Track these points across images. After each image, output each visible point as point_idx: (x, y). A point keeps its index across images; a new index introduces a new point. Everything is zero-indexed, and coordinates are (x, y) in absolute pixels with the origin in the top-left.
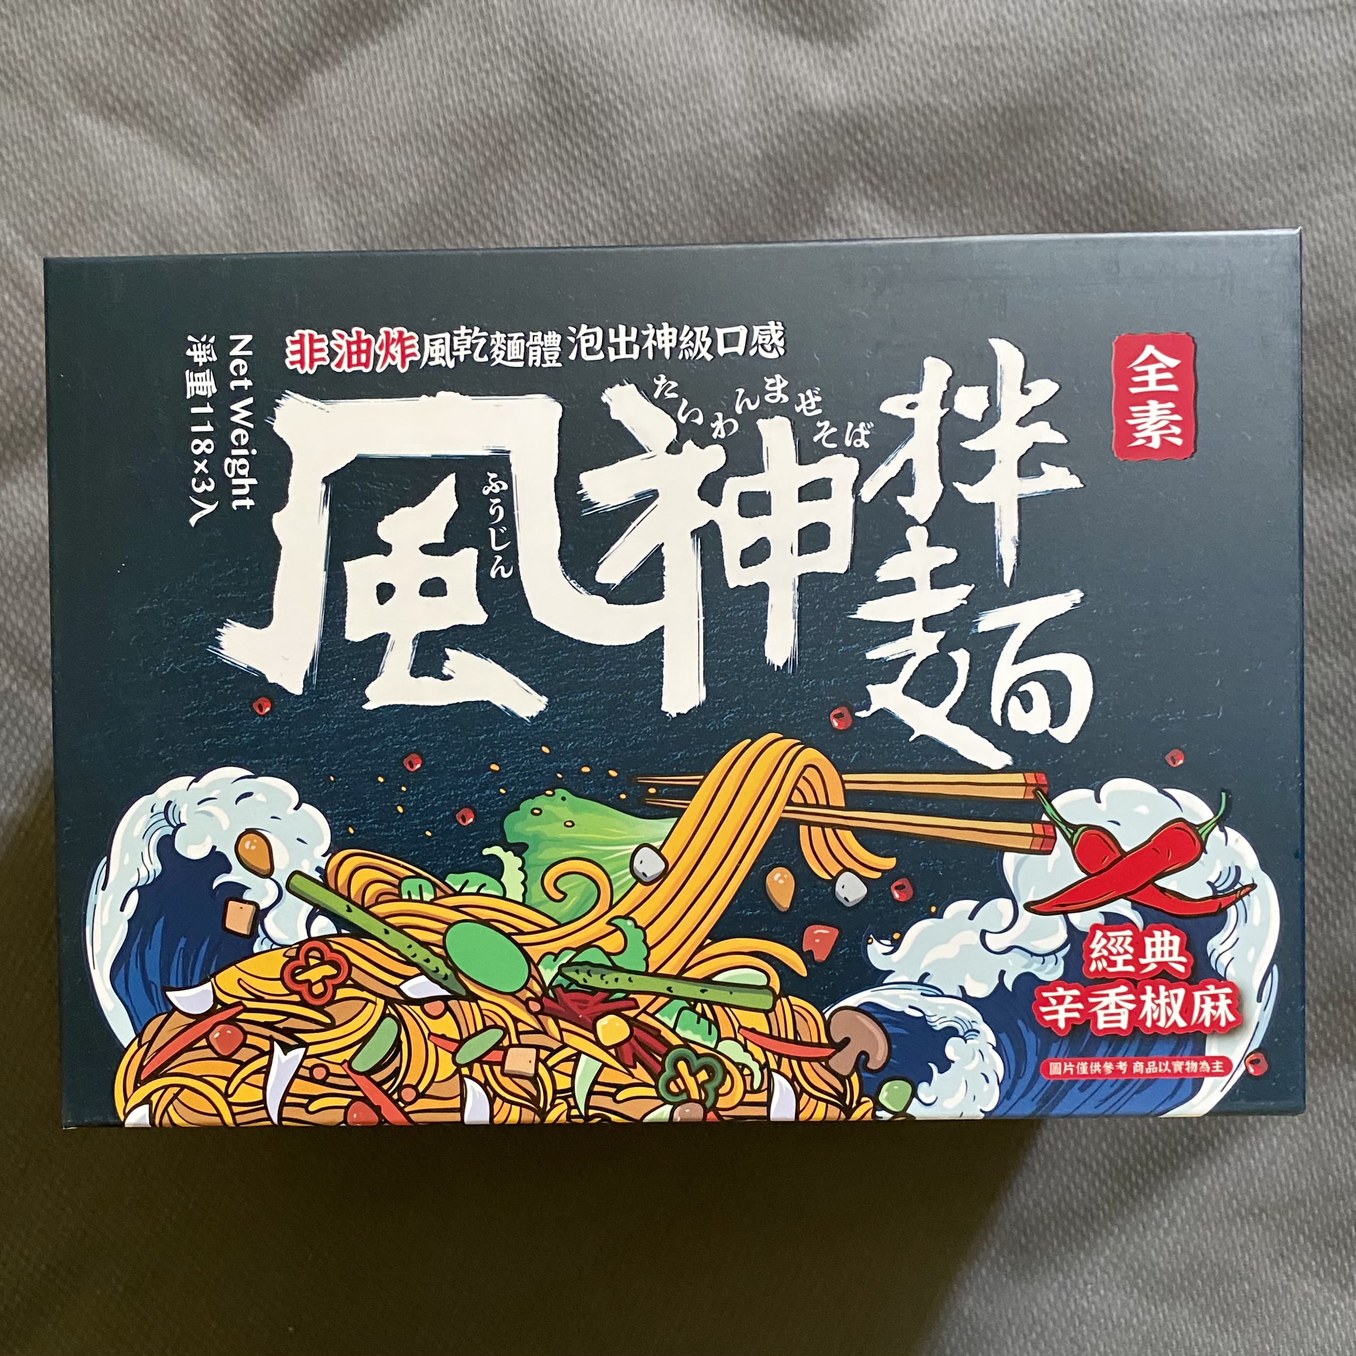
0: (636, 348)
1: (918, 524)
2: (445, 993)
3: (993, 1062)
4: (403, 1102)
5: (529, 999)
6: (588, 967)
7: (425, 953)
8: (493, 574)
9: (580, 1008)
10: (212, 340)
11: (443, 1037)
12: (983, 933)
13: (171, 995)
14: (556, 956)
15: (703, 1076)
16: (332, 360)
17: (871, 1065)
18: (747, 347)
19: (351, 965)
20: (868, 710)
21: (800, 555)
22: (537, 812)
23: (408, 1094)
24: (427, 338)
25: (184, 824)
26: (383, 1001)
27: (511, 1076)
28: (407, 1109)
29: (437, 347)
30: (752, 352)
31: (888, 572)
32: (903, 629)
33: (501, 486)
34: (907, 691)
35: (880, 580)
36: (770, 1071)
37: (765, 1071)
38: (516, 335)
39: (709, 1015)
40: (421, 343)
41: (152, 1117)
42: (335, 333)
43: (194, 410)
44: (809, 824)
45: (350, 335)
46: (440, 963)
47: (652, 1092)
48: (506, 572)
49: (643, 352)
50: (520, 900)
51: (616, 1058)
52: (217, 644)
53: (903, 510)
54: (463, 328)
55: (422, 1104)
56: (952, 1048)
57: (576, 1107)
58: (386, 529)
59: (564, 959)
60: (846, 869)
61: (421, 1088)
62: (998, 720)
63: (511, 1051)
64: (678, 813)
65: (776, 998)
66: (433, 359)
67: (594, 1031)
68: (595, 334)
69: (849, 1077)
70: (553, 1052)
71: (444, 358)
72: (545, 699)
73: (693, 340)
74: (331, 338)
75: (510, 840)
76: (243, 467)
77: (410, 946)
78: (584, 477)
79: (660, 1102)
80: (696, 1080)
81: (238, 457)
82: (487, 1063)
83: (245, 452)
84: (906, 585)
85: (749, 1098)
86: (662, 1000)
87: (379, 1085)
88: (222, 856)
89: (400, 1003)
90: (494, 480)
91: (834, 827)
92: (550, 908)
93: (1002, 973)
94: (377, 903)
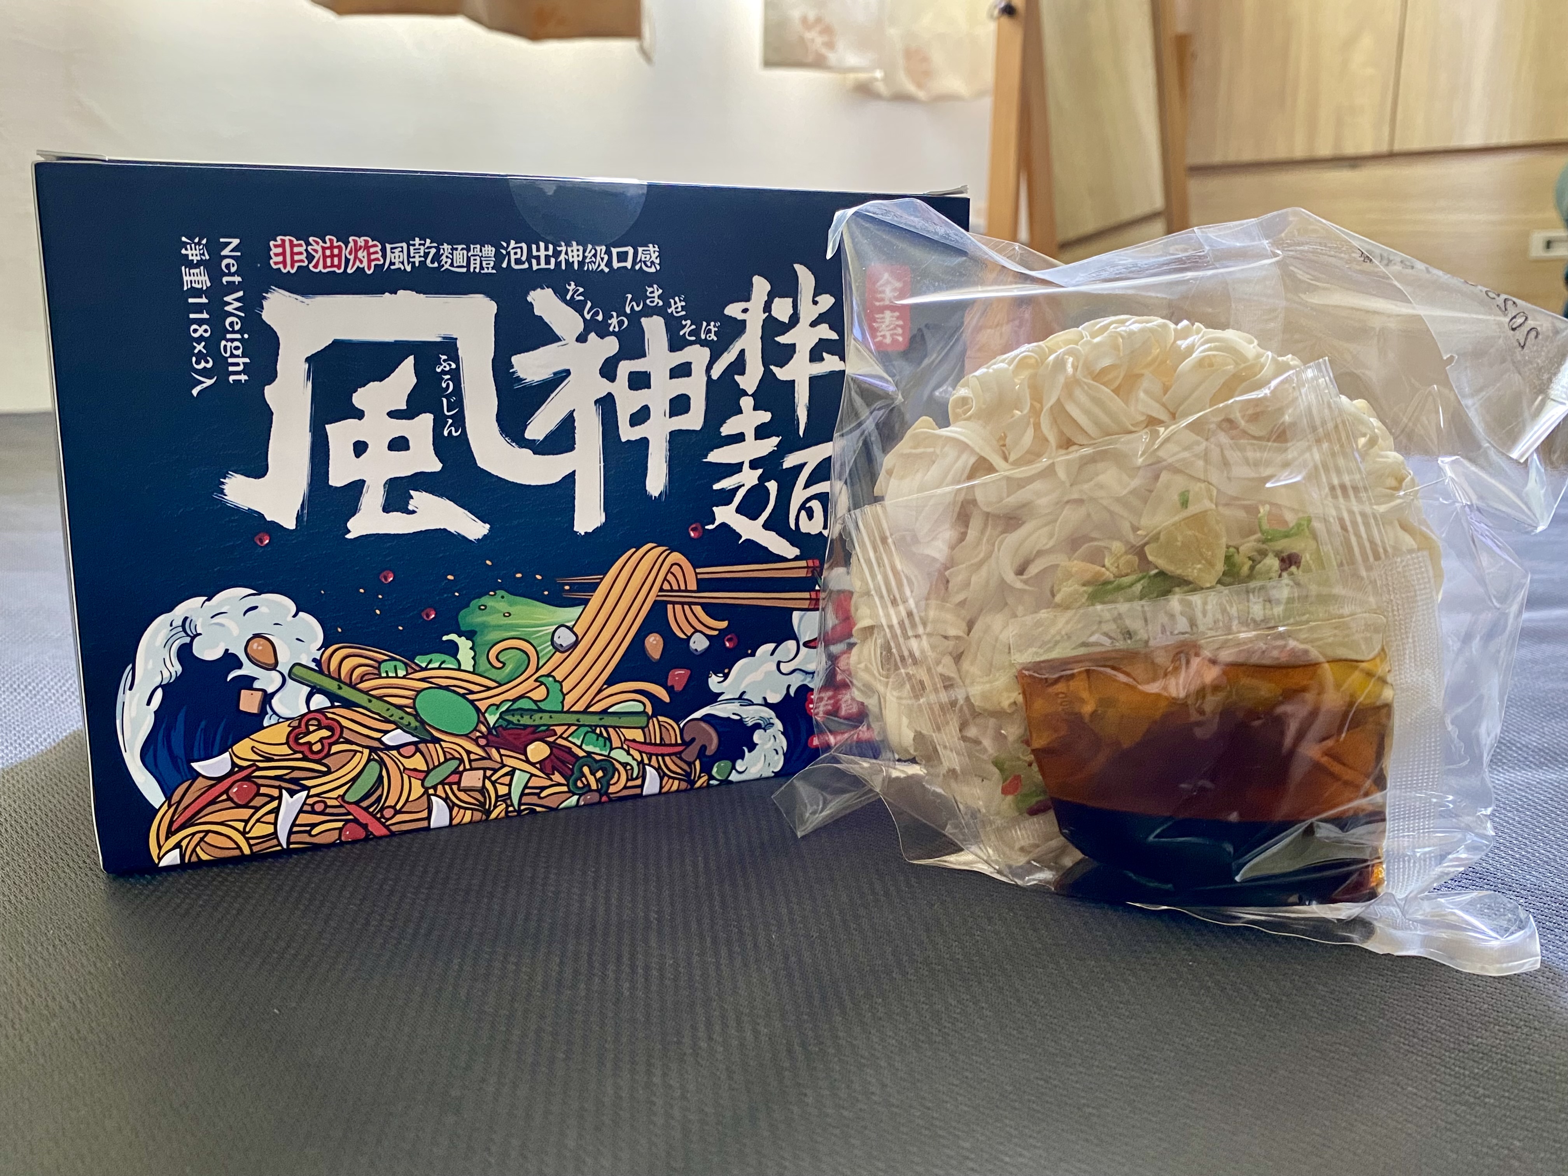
0: (553, 260)
1: (747, 395)
2: (416, 739)
3: (781, 742)
4: (384, 818)
5: (479, 737)
6: (519, 712)
7: (401, 713)
8: (446, 433)
9: (515, 739)
10: (204, 241)
11: (415, 770)
12: (779, 663)
13: (195, 765)
14: (498, 706)
15: (600, 774)
16: (310, 262)
17: (708, 753)
18: (634, 263)
19: (342, 727)
20: (713, 523)
21: (670, 417)
22: (483, 608)
23: (388, 813)
24: (388, 246)
25: (200, 634)
26: (368, 751)
27: (465, 790)
28: (388, 823)
29: (397, 254)
30: (637, 267)
31: (726, 430)
32: (737, 468)
33: (450, 365)
34: (738, 510)
35: (723, 434)
36: (644, 765)
37: (641, 766)
38: (460, 247)
39: (605, 734)
40: (384, 250)
41: (182, 856)
42: (311, 239)
43: (191, 300)
44: (674, 603)
45: (325, 242)
46: (412, 720)
47: (565, 789)
48: (456, 432)
49: (558, 264)
50: (472, 670)
51: (541, 770)
52: (222, 491)
53: (738, 385)
54: (417, 239)
55: (399, 818)
56: (757, 737)
57: (512, 805)
58: (359, 399)
59: (504, 708)
60: (696, 631)
61: (398, 807)
62: (793, 526)
63: (465, 773)
64: (585, 602)
65: (650, 718)
66: (394, 264)
67: (525, 754)
68: (521, 248)
69: (694, 763)
70: (495, 771)
71: (403, 263)
72: (488, 526)
73: (595, 255)
74: (308, 244)
75: (463, 629)
76: (237, 348)
77: (388, 710)
78: (514, 359)
79: (570, 794)
80: (595, 777)
81: (232, 340)
82: (447, 784)
83: (238, 336)
84: (739, 438)
85: (630, 784)
86: (573, 728)
87: (366, 809)
88: (234, 656)
89: (381, 750)
90: (445, 361)
91: (690, 604)
92: (493, 674)
93: (789, 686)
94: (362, 682)
